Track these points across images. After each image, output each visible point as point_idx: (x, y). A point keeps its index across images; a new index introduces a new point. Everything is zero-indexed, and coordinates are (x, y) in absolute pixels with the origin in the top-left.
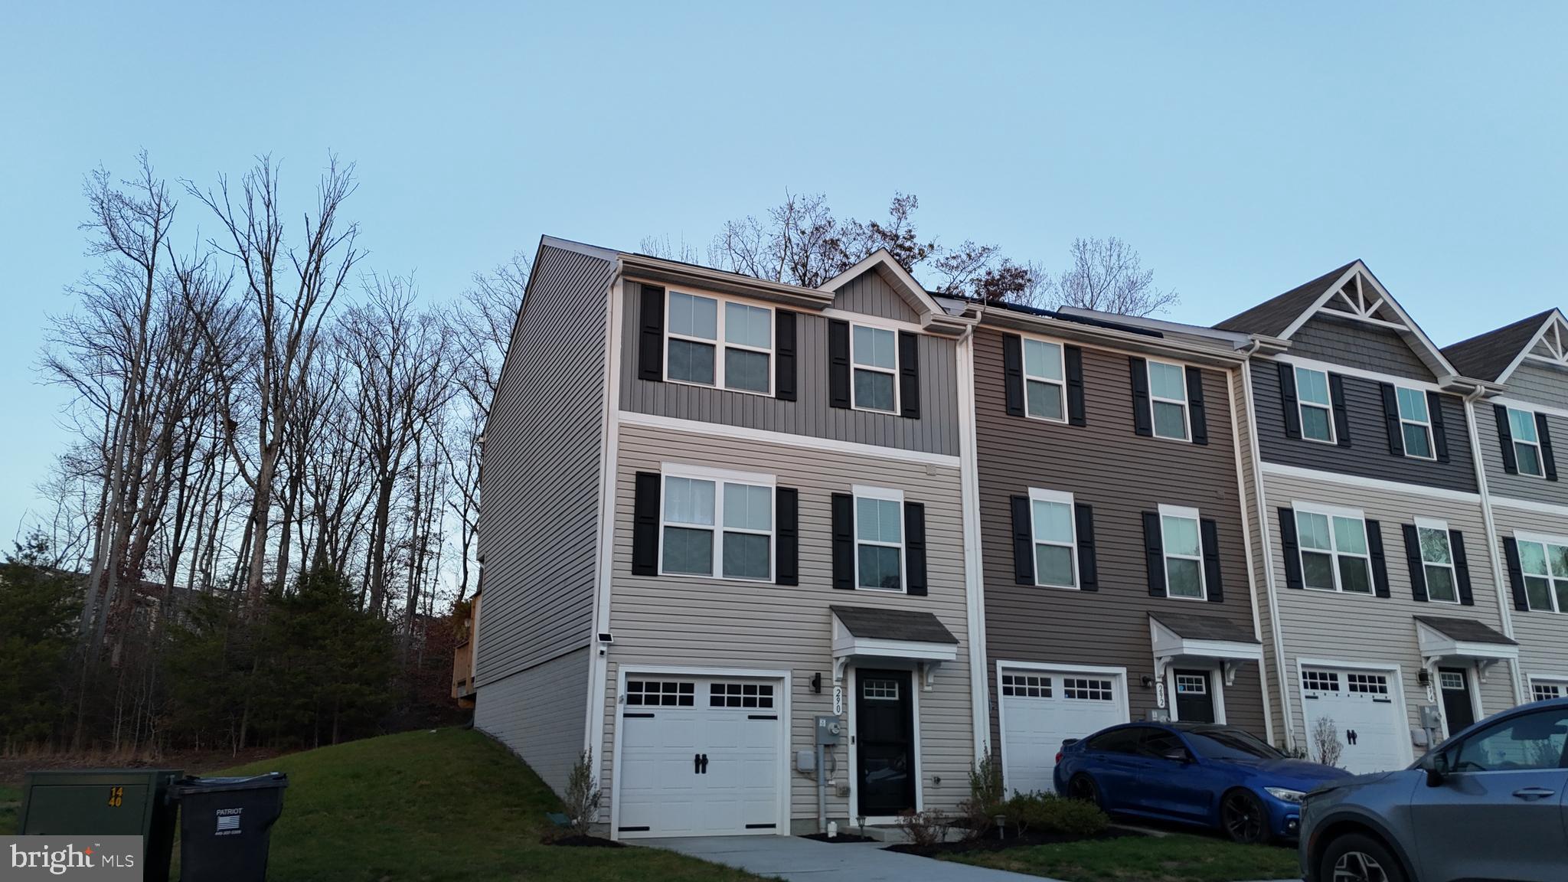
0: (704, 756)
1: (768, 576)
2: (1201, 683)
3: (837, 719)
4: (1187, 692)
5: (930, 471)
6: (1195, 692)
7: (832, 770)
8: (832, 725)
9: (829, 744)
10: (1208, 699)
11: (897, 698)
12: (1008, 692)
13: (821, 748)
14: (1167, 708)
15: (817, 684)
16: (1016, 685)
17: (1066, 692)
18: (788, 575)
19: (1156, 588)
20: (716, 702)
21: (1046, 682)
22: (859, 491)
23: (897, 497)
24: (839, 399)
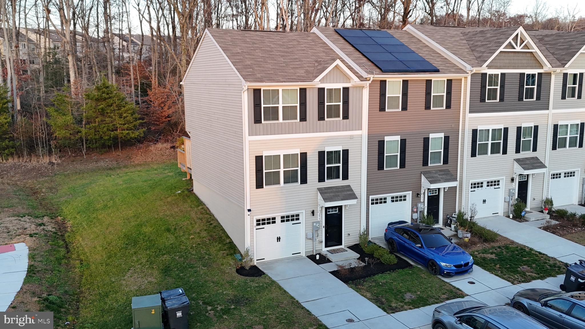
0: (279, 237)
1: (297, 181)
2: (437, 191)
3: (318, 222)
4: (432, 195)
5: (351, 137)
6: (434, 194)
7: (317, 236)
8: (318, 224)
9: (316, 230)
10: (438, 196)
11: (337, 212)
12: (372, 204)
13: (314, 231)
14: (424, 202)
15: (313, 212)
16: (376, 202)
17: (391, 201)
18: (304, 181)
19: (425, 163)
20: (282, 221)
21: (385, 199)
22: (327, 149)
23: (340, 148)
24: (321, 118)
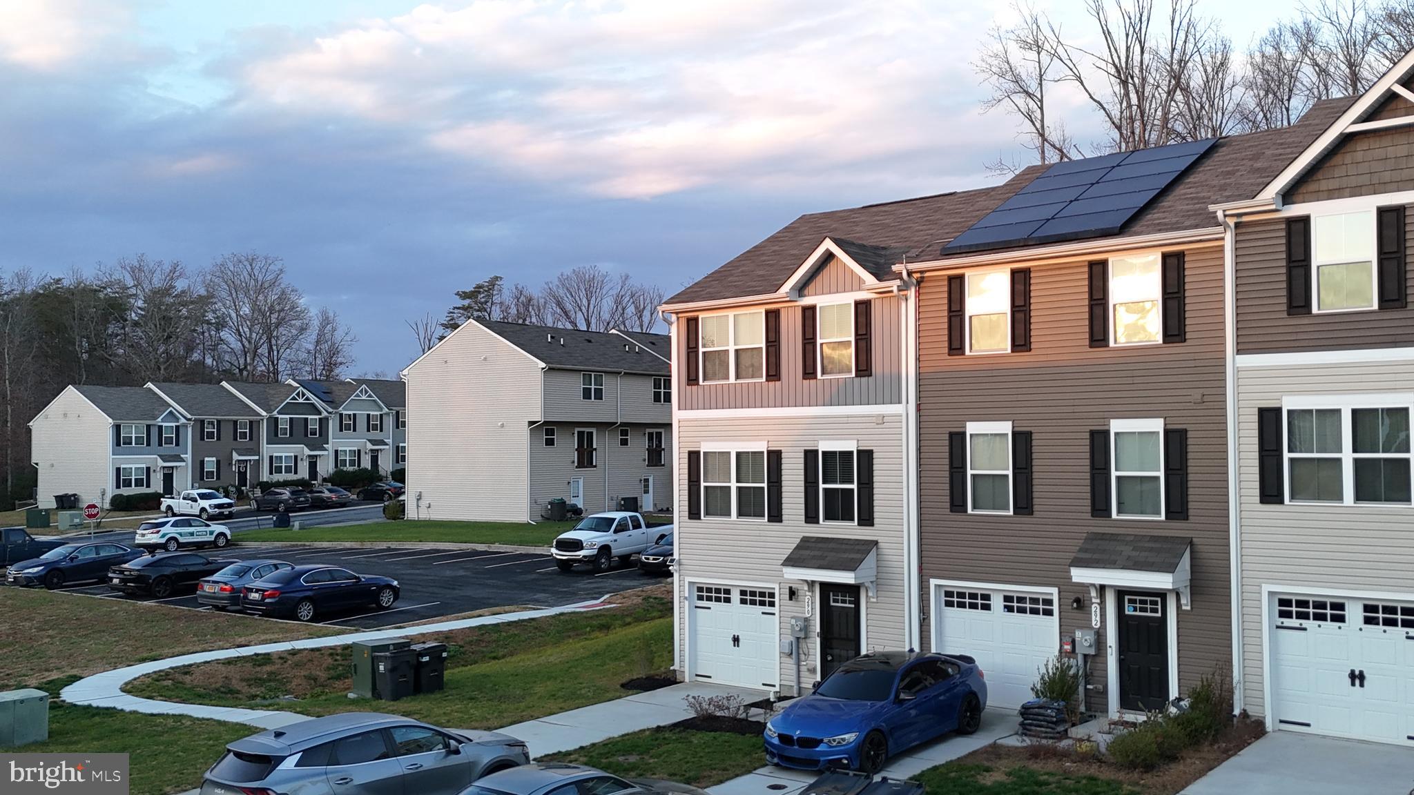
0: (738, 637)
1: (764, 515)
2: (1157, 605)
3: (806, 620)
4: (1138, 613)
5: (879, 420)
6: (1149, 614)
7: (805, 655)
8: (797, 624)
9: (800, 638)
10: (1163, 620)
11: (853, 606)
12: (949, 604)
13: (795, 639)
14: (1102, 629)
15: (793, 593)
16: (954, 599)
17: (1005, 607)
18: (776, 514)
19: (1100, 507)
20: (743, 602)
21: (986, 597)
22: (824, 446)
23: (851, 446)
24: (809, 373)
